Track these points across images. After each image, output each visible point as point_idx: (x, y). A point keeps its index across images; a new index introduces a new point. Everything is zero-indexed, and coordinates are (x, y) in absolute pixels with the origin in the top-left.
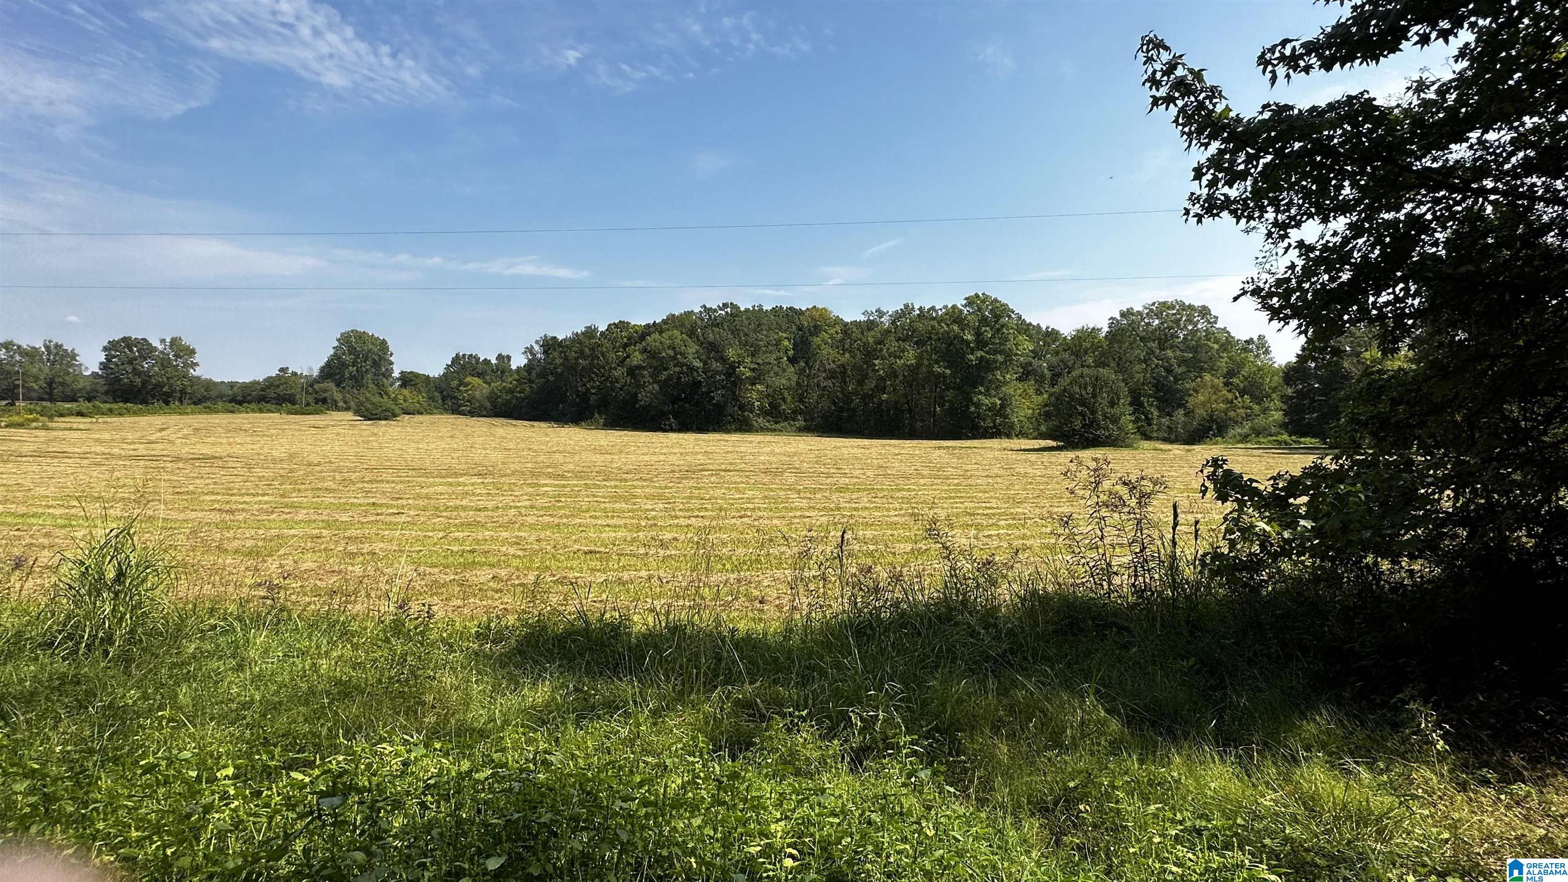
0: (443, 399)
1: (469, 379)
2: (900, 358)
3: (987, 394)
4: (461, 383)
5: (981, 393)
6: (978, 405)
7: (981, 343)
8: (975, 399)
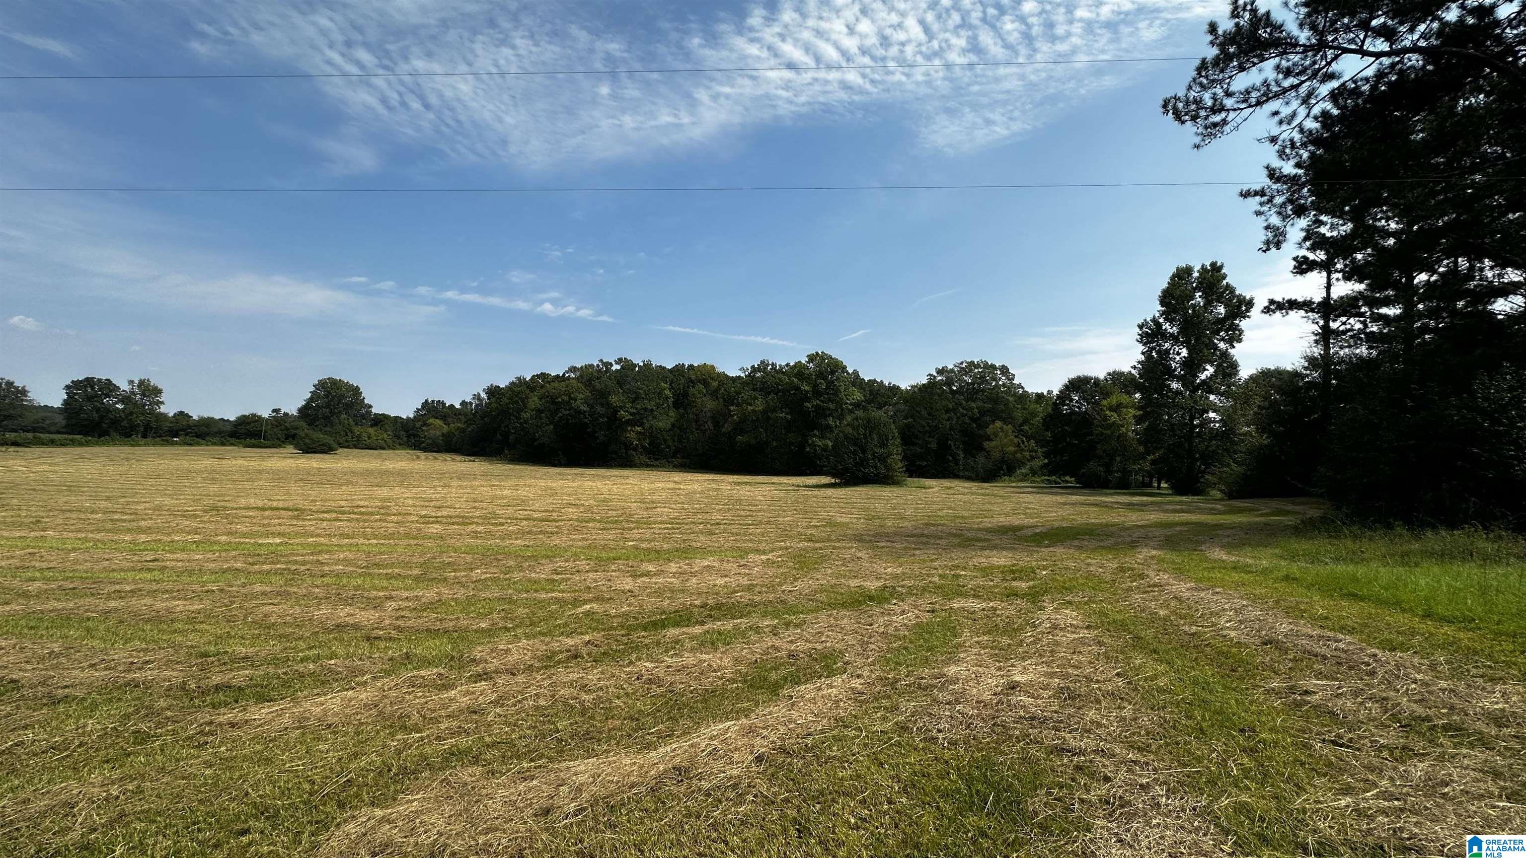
0: (408, 437)
1: (431, 421)
2: (751, 405)
3: (822, 437)
4: (425, 424)
5: (815, 436)
6: (813, 445)
7: (817, 393)
8: (810, 441)
